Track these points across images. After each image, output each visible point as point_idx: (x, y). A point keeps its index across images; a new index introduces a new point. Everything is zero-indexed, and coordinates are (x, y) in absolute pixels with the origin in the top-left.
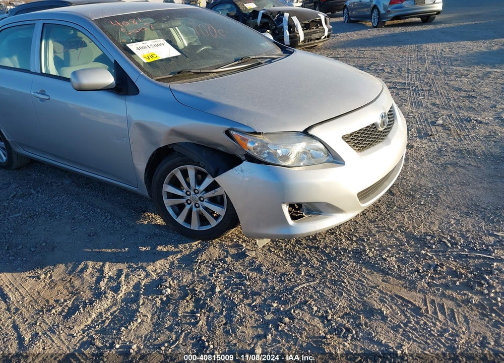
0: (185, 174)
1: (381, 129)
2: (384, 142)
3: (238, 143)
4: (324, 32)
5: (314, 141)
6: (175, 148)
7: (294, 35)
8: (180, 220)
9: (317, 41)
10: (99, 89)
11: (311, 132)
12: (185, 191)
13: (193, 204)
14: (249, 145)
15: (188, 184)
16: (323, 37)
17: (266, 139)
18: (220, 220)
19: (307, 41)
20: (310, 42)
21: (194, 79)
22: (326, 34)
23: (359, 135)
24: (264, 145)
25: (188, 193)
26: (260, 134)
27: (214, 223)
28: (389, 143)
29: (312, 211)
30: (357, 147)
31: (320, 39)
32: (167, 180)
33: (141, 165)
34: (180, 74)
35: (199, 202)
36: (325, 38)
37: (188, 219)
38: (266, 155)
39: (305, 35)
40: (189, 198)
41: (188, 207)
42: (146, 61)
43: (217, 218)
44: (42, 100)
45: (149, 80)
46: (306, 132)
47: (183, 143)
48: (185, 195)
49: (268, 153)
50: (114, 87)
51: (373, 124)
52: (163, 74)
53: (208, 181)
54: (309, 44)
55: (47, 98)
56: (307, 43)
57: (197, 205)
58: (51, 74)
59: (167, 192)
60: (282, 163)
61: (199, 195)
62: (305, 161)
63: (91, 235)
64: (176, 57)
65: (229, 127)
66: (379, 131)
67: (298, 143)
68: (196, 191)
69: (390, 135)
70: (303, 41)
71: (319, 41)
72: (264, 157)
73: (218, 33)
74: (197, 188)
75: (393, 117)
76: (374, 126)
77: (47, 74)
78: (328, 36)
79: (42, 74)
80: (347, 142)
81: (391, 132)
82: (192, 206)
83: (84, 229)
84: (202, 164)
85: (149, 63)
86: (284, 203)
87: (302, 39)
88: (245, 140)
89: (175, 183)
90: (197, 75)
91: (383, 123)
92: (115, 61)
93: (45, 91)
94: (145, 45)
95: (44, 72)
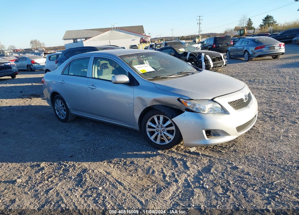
0: (158, 118)
1: (245, 101)
2: (247, 107)
3: (183, 104)
4: (223, 63)
5: (216, 103)
6: (154, 107)
7: (208, 65)
8: (152, 138)
9: (219, 68)
10: (123, 83)
11: (215, 100)
12: (157, 126)
13: (159, 132)
14: (188, 105)
15: (159, 123)
16: (222, 66)
17: (195, 102)
18: (171, 141)
19: (214, 67)
20: (216, 68)
22: (224, 64)
23: (235, 102)
24: (194, 105)
25: (158, 127)
26: (193, 100)
27: (167, 142)
28: (249, 108)
29: (216, 135)
30: (235, 108)
31: (221, 66)
32: (150, 120)
33: (137, 116)
34: (156, 78)
35: (162, 132)
36: (224, 66)
37: (156, 138)
38: (195, 109)
39: (214, 64)
40: (158, 129)
41: (156, 133)
42: (141, 72)
43: (169, 140)
44: (92, 89)
45: (143, 79)
46: (212, 100)
47: (158, 105)
48: (156, 127)
49: (196, 108)
50: (129, 82)
51: (241, 99)
52: (149, 78)
53: (169, 123)
54: (215, 69)
55: (95, 88)
56: (214, 69)
57: (161, 133)
58: (96, 78)
59: (149, 125)
60: (202, 112)
61: (163, 129)
62: (212, 112)
64: (154, 71)
65: (179, 97)
66: (244, 102)
67: (209, 104)
68: (162, 127)
69: (249, 105)
70: (212, 68)
71: (221, 67)
72: (194, 109)
73: (166, 63)
74: (163, 125)
75: (250, 98)
76: (242, 100)
78: (225, 65)
79: (92, 78)
80: (230, 105)
81: (249, 104)
82: (158, 133)
85: (143, 73)
86: (203, 129)
87: (212, 66)
88: (186, 102)
89: (153, 122)
90: (162, 79)
91: (246, 99)
92: (129, 72)
93: (94, 85)
94: (140, 66)
95: (93, 77)
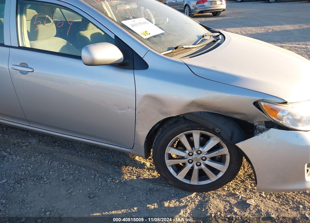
6: (187, 117)
8: (180, 177)
10: (104, 64)
12: (187, 152)
13: (195, 163)
21: (189, 52)
25: (191, 154)
27: (214, 178)
32: (171, 143)
34: (176, 50)
35: (201, 161)
37: (189, 176)
40: (191, 158)
41: (189, 166)
44: (22, 72)
48: (188, 156)
52: (164, 50)
55: (31, 70)
57: (198, 164)
58: (27, 47)
59: (169, 154)
63: (92, 196)
68: (199, 152)
77: (23, 47)
79: (20, 48)
82: (193, 165)
83: (81, 191)
84: (217, 130)
88: (276, 110)
89: (180, 146)
92: (116, 36)
93: (26, 64)
94: (135, 23)
95: (21, 45)
